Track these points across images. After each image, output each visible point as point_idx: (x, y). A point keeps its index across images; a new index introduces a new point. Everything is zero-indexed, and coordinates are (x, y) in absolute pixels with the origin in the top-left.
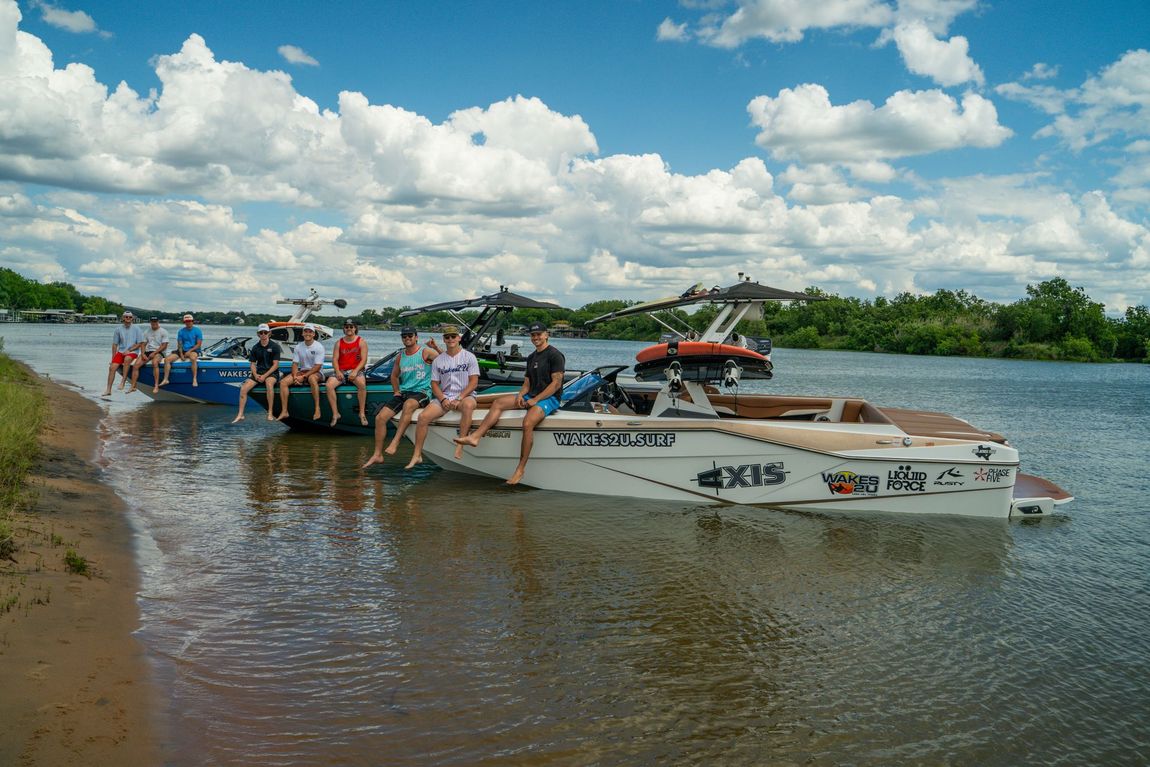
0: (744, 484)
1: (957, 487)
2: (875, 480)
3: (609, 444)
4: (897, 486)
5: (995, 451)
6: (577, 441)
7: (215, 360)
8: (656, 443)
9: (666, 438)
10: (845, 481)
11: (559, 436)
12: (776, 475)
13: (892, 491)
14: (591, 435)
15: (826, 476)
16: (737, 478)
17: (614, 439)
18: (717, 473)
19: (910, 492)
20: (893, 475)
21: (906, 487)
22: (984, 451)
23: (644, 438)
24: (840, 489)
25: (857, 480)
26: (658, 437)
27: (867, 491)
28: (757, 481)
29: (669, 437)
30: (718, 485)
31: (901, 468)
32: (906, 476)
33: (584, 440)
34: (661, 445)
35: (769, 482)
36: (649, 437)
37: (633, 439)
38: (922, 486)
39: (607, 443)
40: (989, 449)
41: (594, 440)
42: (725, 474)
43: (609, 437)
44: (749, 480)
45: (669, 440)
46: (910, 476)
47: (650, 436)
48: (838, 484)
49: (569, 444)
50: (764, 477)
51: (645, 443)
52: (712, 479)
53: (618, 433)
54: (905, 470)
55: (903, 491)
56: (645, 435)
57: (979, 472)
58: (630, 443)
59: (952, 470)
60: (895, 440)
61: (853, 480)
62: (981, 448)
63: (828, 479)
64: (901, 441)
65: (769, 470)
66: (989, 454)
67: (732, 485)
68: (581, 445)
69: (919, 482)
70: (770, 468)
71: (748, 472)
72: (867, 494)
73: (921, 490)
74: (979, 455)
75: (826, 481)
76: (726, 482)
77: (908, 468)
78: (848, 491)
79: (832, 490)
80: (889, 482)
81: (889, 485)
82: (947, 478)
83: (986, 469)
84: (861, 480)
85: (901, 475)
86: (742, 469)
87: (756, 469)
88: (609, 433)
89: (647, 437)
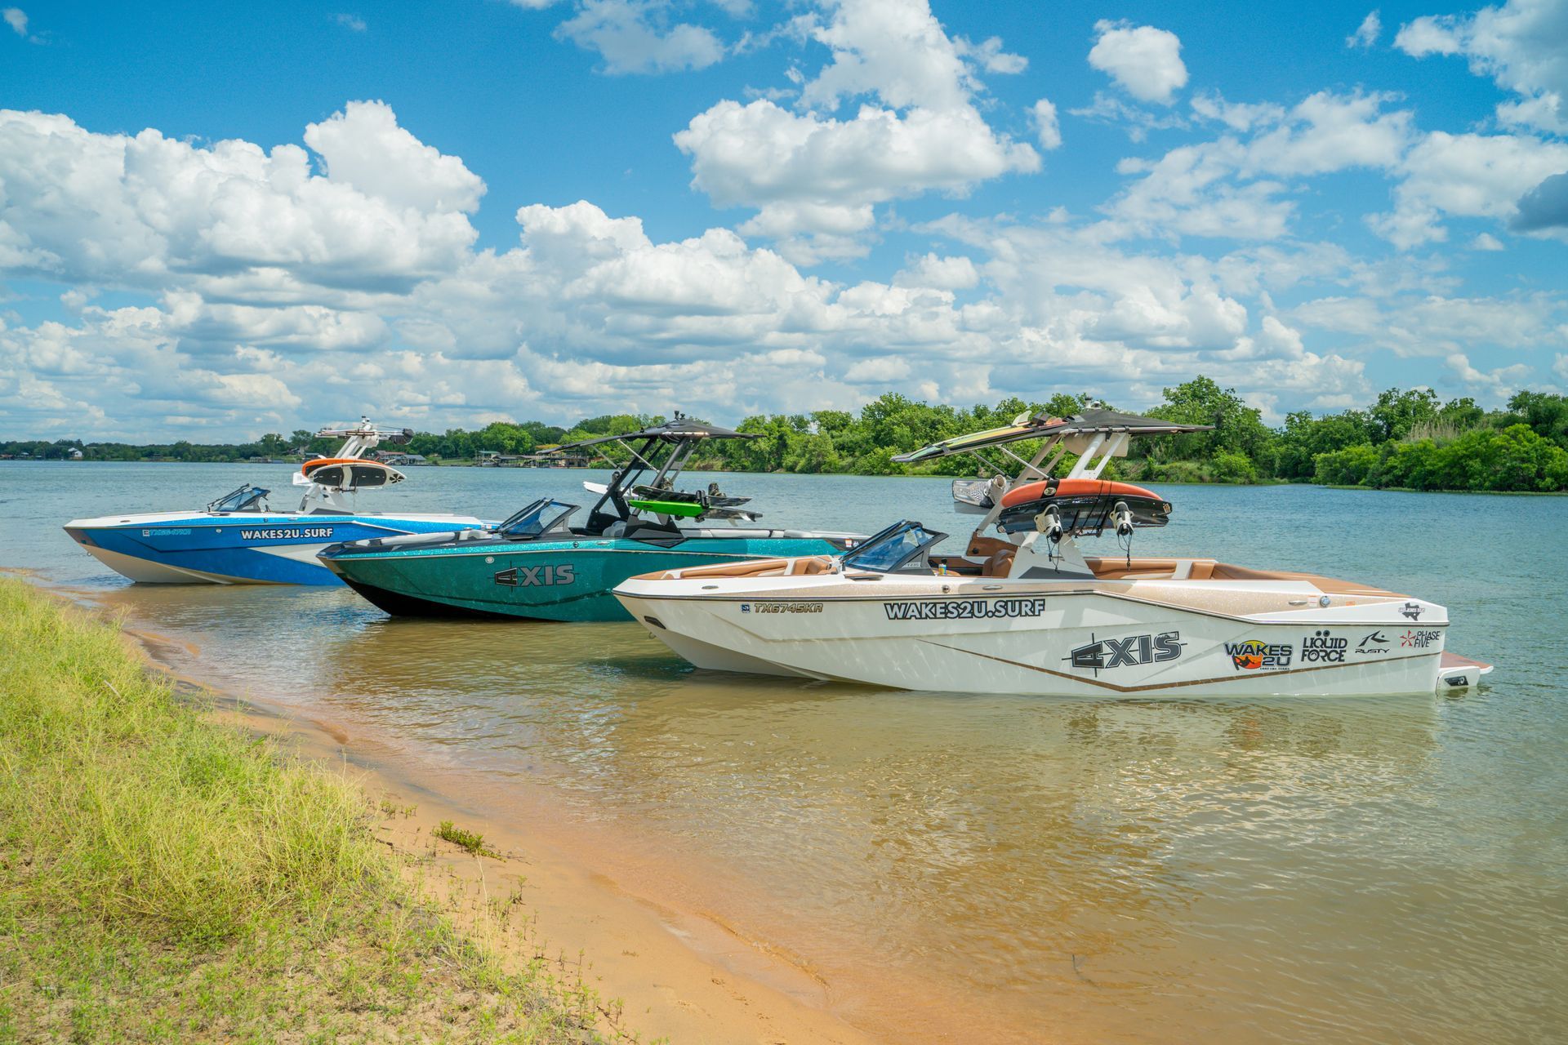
0: (1130, 661)
1: (1382, 656)
2: (1287, 650)
3: (959, 616)
4: (1313, 657)
5: (1423, 610)
6: (916, 613)
7: (234, 515)
8: (1020, 613)
9: (1033, 605)
10: (1252, 652)
11: (892, 608)
12: (1169, 648)
13: (1307, 664)
14: (935, 604)
15: (1230, 647)
16: (1121, 654)
17: (965, 608)
18: (1096, 649)
19: (1328, 663)
20: (1308, 643)
21: (1323, 657)
22: (1412, 610)
23: (1005, 607)
24: (1246, 663)
25: (1267, 651)
26: (1023, 604)
27: (1278, 664)
28: (1146, 658)
29: (1037, 603)
30: (1097, 664)
31: (1319, 633)
32: (1324, 643)
33: (925, 611)
34: (1027, 614)
35: (1160, 658)
36: (1011, 605)
37: (991, 607)
38: (1341, 656)
39: (956, 613)
40: (1417, 607)
41: (939, 611)
42: (1106, 649)
43: (959, 606)
44: (1136, 656)
45: (1037, 608)
46: (1329, 643)
47: (1013, 602)
48: (1244, 656)
49: (904, 617)
50: (1155, 651)
51: (1007, 613)
52: (1089, 657)
53: (971, 601)
54: (1322, 637)
55: (1319, 663)
56: (1006, 603)
57: (1406, 635)
58: (987, 613)
59: (1376, 635)
60: (1310, 599)
61: (1262, 651)
62: (1408, 606)
63: (1231, 650)
64: (1317, 600)
65: (1161, 642)
66: (1418, 614)
67: (1114, 663)
68: (921, 618)
69: (1338, 650)
70: (1163, 639)
71: (1135, 645)
72: (1277, 668)
73: (1340, 660)
74: (1407, 615)
75: (1229, 653)
76: (1107, 660)
77: (1327, 633)
78: (1256, 665)
79: (1236, 665)
80: (1304, 651)
81: (1304, 655)
82: (1371, 644)
83: (1414, 632)
84: (1271, 650)
85: (1319, 643)
86: (1128, 642)
87: (1145, 642)
88: (959, 601)
89: (1010, 604)
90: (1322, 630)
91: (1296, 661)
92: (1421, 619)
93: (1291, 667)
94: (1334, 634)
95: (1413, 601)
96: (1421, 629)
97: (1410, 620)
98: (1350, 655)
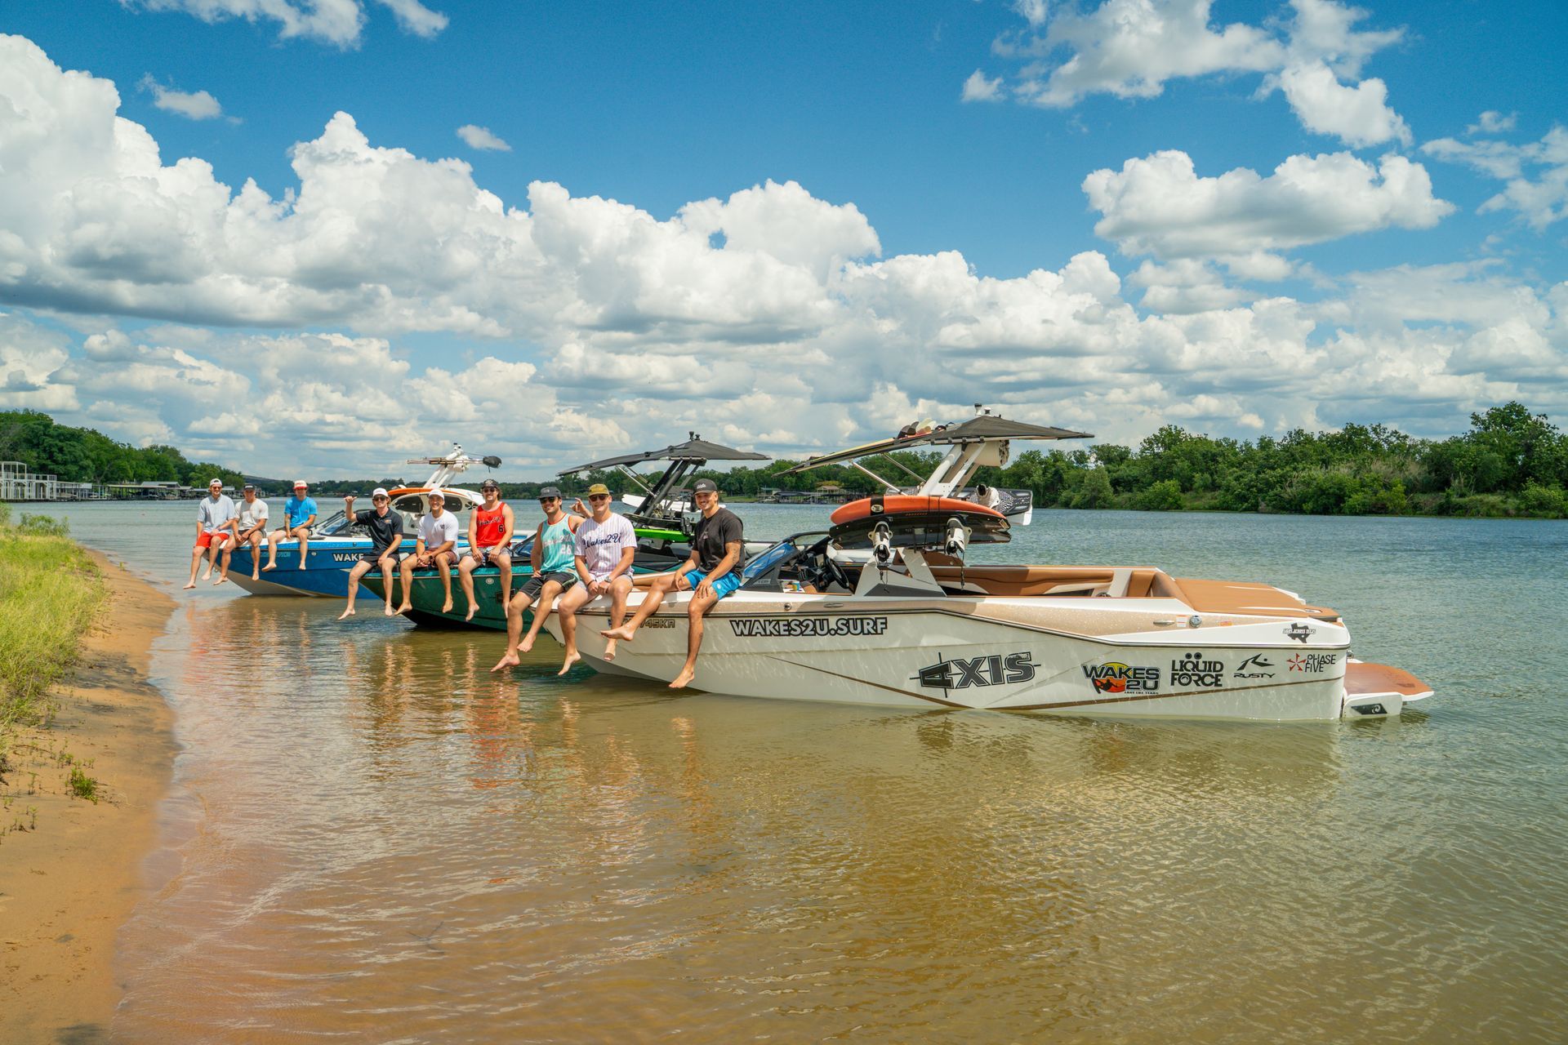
0: (980, 682)
1: (1266, 680)
2: (1154, 674)
3: (802, 633)
4: (1184, 681)
5: (1314, 631)
6: (761, 630)
7: (329, 540)
8: (862, 631)
9: (875, 623)
10: (1114, 675)
11: (738, 624)
12: (1021, 668)
13: (1177, 688)
14: (778, 622)
15: (1089, 668)
16: (971, 674)
17: (807, 626)
18: (944, 669)
19: (1202, 688)
20: (1178, 666)
21: (1196, 682)
22: (1300, 631)
23: (847, 625)
24: (1108, 687)
25: (1130, 673)
26: (865, 622)
27: (1145, 687)
28: (997, 679)
29: (879, 621)
30: (947, 684)
31: (1189, 656)
32: (1196, 666)
33: (769, 628)
34: (869, 633)
35: (1013, 679)
36: (854, 622)
37: (833, 626)
38: (1217, 680)
39: (799, 631)
40: (1306, 628)
41: (782, 628)
42: (954, 669)
43: (801, 623)
44: (987, 676)
45: (879, 626)
46: (1201, 666)
47: (855, 621)
48: (1106, 679)
49: (750, 634)
50: (1006, 672)
51: (849, 631)
52: (937, 677)
53: (812, 618)
54: (1193, 659)
55: (1193, 687)
56: (848, 620)
57: (1294, 659)
58: (829, 631)
59: (1258, 658)
60: (1178, 619)
61: (1125, 673)
62: (1295, 626)
63: (1091, 673)
64: (1186, 620)
65: (1013, 662)
66: (1307, 635)
67: (964, 684)
68: (766, 635)
69: (1214, 674)
70: (1014, 659)
71: (985, 666)
72: (1144, 693)
73: (1217, 685)
74: (1293, 636)
75: (1088, 676)
76: (956, 680)
77: (1198, 656)
78: (1120, 689)
79: (1097, 688)
80: (1173, 675)
81: (1173, 679)
82: (1252, 668)
83: (1304, 656)
84: (1135, 674)
85: (1189, 666)
86: (977, 662)
87: (995, 661)
88: (801, 619)
89: (851, 622)
90: (1193, 652)
91: (1165, 686)
92: (1311, 642)
93: (1160, 691)
94: (1208, 656)
95: (1301, 622)
96: (1312, 653)
97: (1298, 643)
98: (1227, 681)
